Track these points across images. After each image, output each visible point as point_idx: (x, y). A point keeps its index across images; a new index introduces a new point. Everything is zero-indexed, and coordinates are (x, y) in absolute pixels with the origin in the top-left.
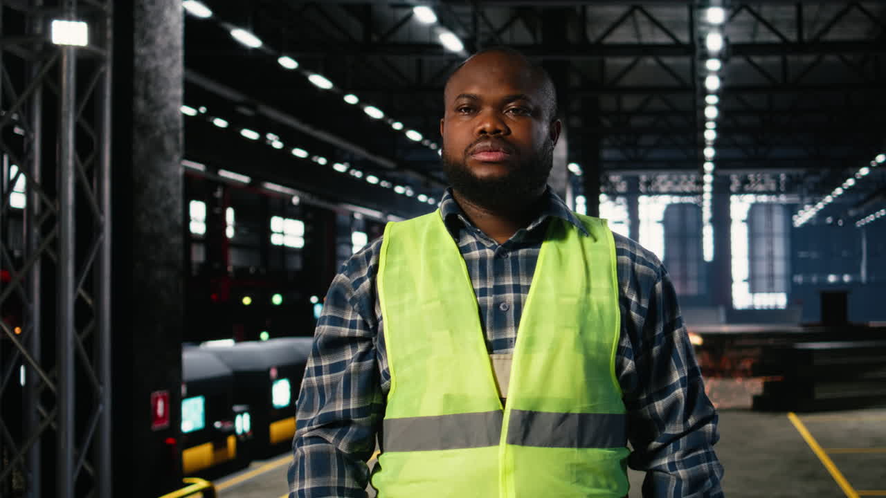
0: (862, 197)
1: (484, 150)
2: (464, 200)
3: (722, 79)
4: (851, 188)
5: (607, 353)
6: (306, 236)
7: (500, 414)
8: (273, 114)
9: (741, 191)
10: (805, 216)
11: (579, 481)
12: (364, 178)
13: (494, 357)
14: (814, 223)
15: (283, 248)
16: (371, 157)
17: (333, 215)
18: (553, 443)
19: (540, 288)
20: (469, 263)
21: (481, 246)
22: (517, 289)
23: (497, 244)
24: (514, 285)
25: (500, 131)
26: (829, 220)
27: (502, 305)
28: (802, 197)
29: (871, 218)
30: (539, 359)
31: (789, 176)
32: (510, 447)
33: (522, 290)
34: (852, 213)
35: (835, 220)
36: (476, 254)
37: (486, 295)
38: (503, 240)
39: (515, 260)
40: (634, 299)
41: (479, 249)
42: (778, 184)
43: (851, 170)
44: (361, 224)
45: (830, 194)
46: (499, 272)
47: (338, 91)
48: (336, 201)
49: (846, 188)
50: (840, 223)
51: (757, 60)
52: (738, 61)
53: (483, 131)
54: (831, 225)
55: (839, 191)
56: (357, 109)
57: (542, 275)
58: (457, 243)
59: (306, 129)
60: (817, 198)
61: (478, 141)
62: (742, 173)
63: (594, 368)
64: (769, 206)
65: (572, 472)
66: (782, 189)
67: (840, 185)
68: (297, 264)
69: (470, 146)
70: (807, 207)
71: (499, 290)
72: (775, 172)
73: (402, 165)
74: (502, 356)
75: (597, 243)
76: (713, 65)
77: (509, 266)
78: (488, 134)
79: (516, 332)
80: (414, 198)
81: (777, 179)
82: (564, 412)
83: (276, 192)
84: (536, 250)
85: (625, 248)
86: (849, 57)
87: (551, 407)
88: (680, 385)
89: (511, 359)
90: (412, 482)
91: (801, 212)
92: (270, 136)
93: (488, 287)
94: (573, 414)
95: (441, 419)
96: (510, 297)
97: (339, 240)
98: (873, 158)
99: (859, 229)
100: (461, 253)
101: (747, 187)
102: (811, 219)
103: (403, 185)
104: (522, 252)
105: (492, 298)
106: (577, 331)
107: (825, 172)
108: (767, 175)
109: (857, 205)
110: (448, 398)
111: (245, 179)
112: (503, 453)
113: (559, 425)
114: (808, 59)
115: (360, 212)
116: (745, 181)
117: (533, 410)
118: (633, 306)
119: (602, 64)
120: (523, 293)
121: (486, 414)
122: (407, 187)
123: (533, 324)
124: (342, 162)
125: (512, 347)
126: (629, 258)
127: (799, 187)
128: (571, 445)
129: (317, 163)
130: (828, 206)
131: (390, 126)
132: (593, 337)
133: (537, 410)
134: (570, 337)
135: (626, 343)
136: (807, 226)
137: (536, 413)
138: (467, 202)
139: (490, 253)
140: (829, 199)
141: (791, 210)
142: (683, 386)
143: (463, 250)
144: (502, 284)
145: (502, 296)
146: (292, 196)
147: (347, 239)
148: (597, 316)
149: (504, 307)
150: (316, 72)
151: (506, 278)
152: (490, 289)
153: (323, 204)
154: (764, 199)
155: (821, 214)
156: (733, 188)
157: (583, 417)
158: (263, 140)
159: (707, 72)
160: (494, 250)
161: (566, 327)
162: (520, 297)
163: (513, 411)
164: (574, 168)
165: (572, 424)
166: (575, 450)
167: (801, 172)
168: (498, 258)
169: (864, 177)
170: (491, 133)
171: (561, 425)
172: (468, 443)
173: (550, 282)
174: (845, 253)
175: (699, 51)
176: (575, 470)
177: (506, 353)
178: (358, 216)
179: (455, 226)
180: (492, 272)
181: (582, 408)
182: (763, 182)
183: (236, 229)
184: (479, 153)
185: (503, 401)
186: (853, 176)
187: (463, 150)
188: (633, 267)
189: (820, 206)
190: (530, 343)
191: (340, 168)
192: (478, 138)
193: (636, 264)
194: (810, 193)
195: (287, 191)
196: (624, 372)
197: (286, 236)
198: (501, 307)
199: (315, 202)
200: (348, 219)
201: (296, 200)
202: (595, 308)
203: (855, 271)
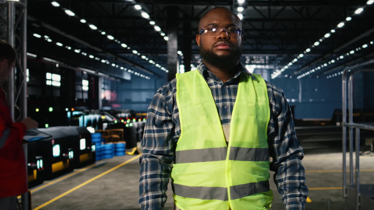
0: (300, 66)
1: (220, 45)
2: (208, 65)
3: (244, 15)
4: (296, 63)
5: (265, 125)
6: (61, 82)
7: (226, 148)
8: (48, 27)
9: (250, 64)
10: (276, 74)
11: (254, 174)
12: (88, 56)
13: (224, 126)
14: (280, 77)
15: (52, 86)
16: (91, 47)
17: (74, 72)
18: (246, 159)
19: (240, 100)
20: (212, 90)
21: (216, 84)
22: (231, 100)
23: (222, 82)
24: (230, 99)
25: (226, 38)
26: (286, 76)
27: (226, 106)
28: (275, 66)
29: (304, 75)
30: (241, 127)
31: (270, 57)
32: (230, 161)
33: (233, 101)
34: (296, 73)
35: (289, 76)
36: (214, 87)
37: (219, 102)
38: (225, 81)
39: (229, 89)
40: (274, 104)
41: (215, 85)
42: (265, 61)
43: (295, 55)
44: (86, 76)
45: (287, 65)
46: (223, 94)
47: (77, 17)
48: (75, 66)
49: (293, 62)
50: (291, 77)
51: (258, 8)
52: (250, 8)
53: (220, 38)
54: (287, 78)
55: (290, 64)
56: (86, 26)
57: (240, 95)
58: (207, 82)
59: (63, 34)
60: (281, 67)
61: (218, 41)
62: (251, 55)
63: (260, 130)
64: (262, 70)
65: (252, 170)
66: (267, 62)
67: (291, 62)
68: (58, 93)
69: (215, 43)
70: (277, 71)
71: (224, 100)
72: (264, 55)
73: (105, 51)
74: (227, 126)
75: (259, 83)
76: (240, 9)
77: (227, 91)
78: (222, 39)
79: (231, 117)
80: (110, 65)
81: (265, 58)
82: (250, 147)
83: (48, 61)
84: (237, 86)
85: (269, 85)
86: (296, 7)
87: (245, 146)
88: (287, 137)
89: (230, 127)
90: (190, 174)
91: (274, 73)
92: (46, 37)
93: (219, 99)
94: (253, 148)
95: (202, 150)
96: (228, 103)
97: (76, 83)
98: (305, 50)
99: (298, 80)
100: (209, 86)
101: (252, 62)
102: (278, 76)
103: (105, 60)
104: (231, 86)
105: (221, 104)
106: (255, 117)
107: (285, 56)
108: (261, 56)
109: (298, 70)
110: (206, 142)
111: (35, 56)
112: (227, 163)
113: (248, 153)
114: (279, 8)
115: (86, 71)
116: (252, 59)
117: (239, 147)
118: (273, 107)
119: (193, 7)
120: (234, 102)
121: (221, 148)
122: (107, 60)
123: (238, 114)
124: (78, 49)
125: (229, 122)
126: (271, 89)
127: (274, 62)
128: (252, 160)
129: (67, 49)
130: (286, 70)
131: (100, 33)
132: (260, 119)
133: (240, 147)
134: (252, 118)
135: (272, 121)
136: (277, 78)
137: (239, 148)
138: (210, 66)
139: (219, 86)
140: (286, 67)
141: (271, 71)
142: (288, 138)
143: (210, 85)
144: (225, 98)
145: (225, 103)
146: (56, 63)
147: (80, 83)
148: (262, 111)
149: (226, 107)
150: (68, 9)
151: (226, 96)
152: (220, 100)
153: (70, 67)
154: (259, 67)
155: (283, 73)
156: (247, 62)
157: (257, 149)
158: (43, 38)
159: (238, 12)
160: (221, 85)
161: (251, 115)
162: (232, 103)
163: (231, 147)
164: (180, 53)
165: (253, 152)
166: (254, 162)
167: (275, 55)
168: (223, 88)
169: (301, 58)
170: (223, 38)
171: (249, 153)
172: (214, 159)
173: (243, 98)
174: (293, 90)
175: (234, 3)
176: (253, 169)
177: (228, 124)
178: (85, 73)
179: (206, 76)
180: (221, 94)
181: (256, 146)
182: (259, 60)
183: (30, 78)
184: (219, 46)
185: (227, 143)
186: (297, 58)
187: (212, 45)
188: (273, 92)
189: (283, 70)
190: (238, 121)
191: (77, 51)
192: (218, 40)
193: (274, 92)
194: (279, 64)
195: (54, 61)
196: (271, 132)
197: (53, 82)
198: (225, 107)
199: (66, 66)
200: (80, 74)
201: (57, 65)
202: (261, 108)
203: (296, 97)
